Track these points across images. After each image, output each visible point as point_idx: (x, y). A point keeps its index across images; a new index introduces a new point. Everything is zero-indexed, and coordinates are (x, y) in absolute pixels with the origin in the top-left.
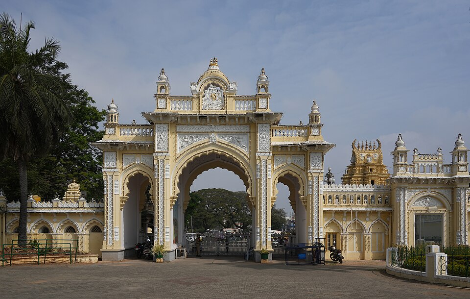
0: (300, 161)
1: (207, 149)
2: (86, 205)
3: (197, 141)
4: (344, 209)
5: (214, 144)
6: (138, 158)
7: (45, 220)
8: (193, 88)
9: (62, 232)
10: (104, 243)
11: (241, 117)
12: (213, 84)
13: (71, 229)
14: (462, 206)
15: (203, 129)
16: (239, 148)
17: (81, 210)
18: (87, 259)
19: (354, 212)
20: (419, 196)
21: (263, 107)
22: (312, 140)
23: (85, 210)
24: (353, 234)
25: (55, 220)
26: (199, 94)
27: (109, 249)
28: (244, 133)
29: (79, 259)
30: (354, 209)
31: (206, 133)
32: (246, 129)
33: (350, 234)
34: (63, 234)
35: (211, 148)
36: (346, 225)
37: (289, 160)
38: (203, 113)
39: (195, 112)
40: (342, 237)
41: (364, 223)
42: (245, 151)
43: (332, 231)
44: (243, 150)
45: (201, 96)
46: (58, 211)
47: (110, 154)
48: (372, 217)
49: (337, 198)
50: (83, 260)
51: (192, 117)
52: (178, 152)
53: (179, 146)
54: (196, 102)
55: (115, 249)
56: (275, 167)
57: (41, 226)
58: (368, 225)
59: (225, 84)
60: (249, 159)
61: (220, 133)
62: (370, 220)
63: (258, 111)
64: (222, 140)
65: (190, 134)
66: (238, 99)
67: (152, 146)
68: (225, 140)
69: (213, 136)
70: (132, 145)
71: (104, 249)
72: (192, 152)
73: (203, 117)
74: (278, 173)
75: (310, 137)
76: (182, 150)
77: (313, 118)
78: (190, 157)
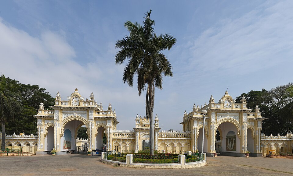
0: (104, 122)
1: (73, 118)
2: (33, 136)
3: (69, 115)
4: (120, 138)
5: (75, 117)
6: (50, 121)
7: (19, 141)
8: (68, 98)
9: (25, 145)
10: (37, 149)
11: (84, 108)
12: (76, 97)
13: (28, 145)
14: (157, 137)
15: (71, 112)
16: (83, 118)
17: (31, 138)
18: (27, 155)
19: (122, 139)
20: (144, 134)
21: (92, 105)
22: (108, 116)
23: (33, 138)
24: (123, 146)
25: (22, 141)
26: (70, 100)
27: (39, 151)
28: (86, 113)
29: (23, 154)
30: (124, 138)
31: (73, 113)
32: (86, 112)
33: (122, 146)
34: (26, 146)
35: (74, 118)
36: (120, 143)
37: (101, 122)
38: (71, 106)
39: (68, 106)
40: (119, 147)
41: (126, 143)
42: (86, 119)
43: (116, 145)
44: (84, 118)
45: (71, 101)
46: (23, 138)
47: (40, 120)
48: (129, 141)
49: (121, 134)
50: (25, 155)
51: (67, 108)
52: (63, 119)
53: (63, 117)
54: (69, 103)
55: (41, 151)
56: (96, 124)
57: (18, 143)
58: (127, 143)
59: (79, 97)
60: (87, 122)
61: (77, 113)
62: (128, 142)
63: (89, 106)
64: (78, 116)
65: (67, 113)
66: (84, 102)
67: (54, 117)
68: (79, 115)
69: (74, 114)
70: (47, 117)
71: (37, 151)
72: (68, 119)
73: (71, 108)
74: (97, 126)
75: (107, 115)
76: (64, 118)
77: (109, 108)
78: (67, 121)
